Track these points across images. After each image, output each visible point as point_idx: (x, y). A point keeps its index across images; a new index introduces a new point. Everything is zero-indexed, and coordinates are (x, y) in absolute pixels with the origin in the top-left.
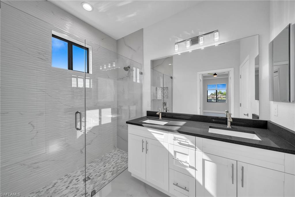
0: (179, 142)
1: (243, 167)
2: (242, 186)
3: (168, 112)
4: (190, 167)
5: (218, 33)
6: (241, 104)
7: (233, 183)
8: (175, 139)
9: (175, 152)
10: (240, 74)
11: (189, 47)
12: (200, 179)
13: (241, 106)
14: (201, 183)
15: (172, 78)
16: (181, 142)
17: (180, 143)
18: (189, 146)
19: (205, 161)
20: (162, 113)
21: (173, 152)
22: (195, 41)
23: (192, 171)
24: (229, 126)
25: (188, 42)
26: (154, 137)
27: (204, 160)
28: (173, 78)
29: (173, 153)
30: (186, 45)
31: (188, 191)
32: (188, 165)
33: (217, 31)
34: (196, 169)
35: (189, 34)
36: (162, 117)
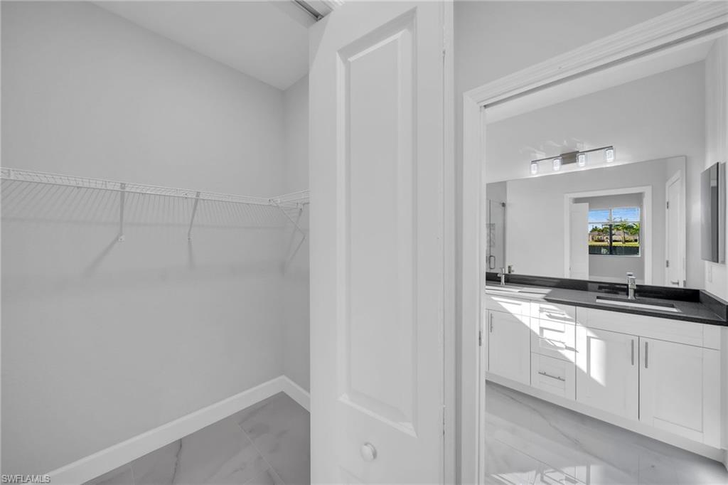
0: (548, 314)
1: (647, 344)
2: (646, 367)
3: (512, 273)
4: (567, 348)
5: (612, 151)
6: (667, 262)
7: (633, 364)
8: (541, 310)
9: (542, 329)
10: (667, 201)
11: (558, 168)
12: (582, 364)
13: (667, 266)
14: (585, 369)
15: (504, 205)
16: (552, 314)
17: (550, 316)
18: (565, 319)
19: (591, 339)
20: (506, 275)
21: (538, 329)
22: (570, 157)
23: (569, 355)
24: (631, 296)
25: (558, 161)
26: (504, 308)
27: (589, 338)
28: (507, 205)
29: (537, 331)
30: (553, 166)
31: (564, 380)
32: (563, 346)
33: (611, 148)
34: (576, 351)
35: (558, 146)
36: (505, 282)
